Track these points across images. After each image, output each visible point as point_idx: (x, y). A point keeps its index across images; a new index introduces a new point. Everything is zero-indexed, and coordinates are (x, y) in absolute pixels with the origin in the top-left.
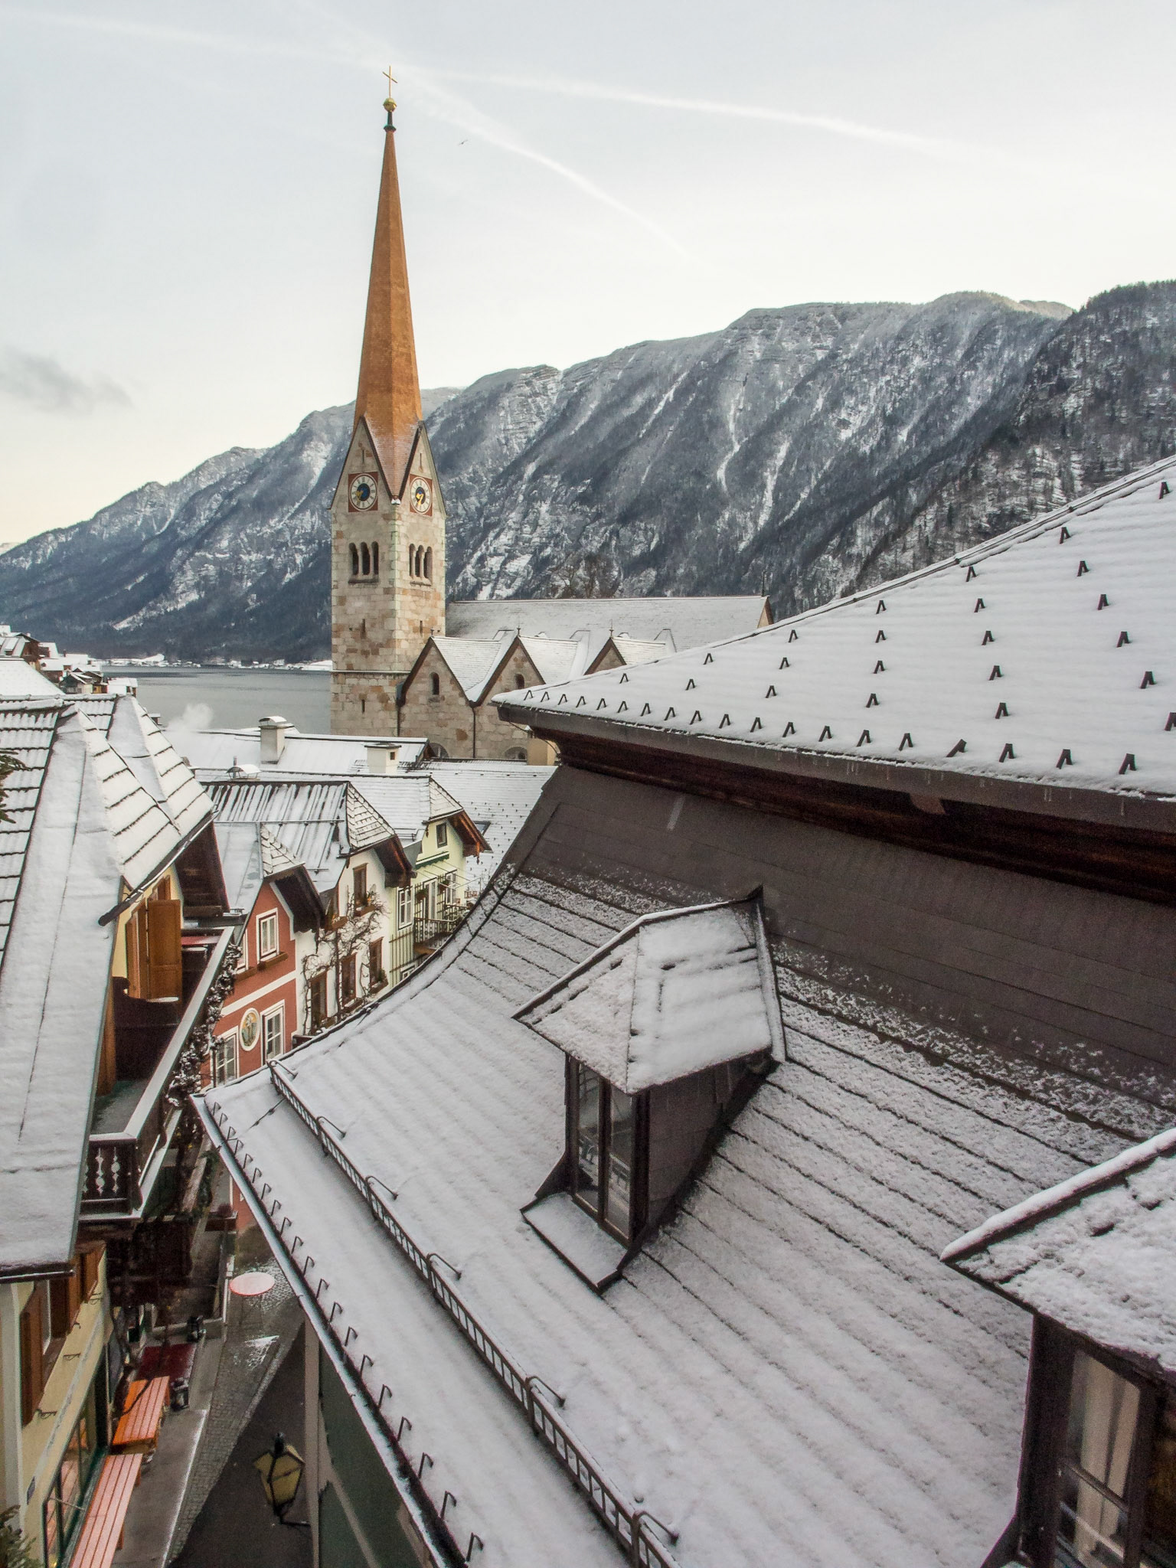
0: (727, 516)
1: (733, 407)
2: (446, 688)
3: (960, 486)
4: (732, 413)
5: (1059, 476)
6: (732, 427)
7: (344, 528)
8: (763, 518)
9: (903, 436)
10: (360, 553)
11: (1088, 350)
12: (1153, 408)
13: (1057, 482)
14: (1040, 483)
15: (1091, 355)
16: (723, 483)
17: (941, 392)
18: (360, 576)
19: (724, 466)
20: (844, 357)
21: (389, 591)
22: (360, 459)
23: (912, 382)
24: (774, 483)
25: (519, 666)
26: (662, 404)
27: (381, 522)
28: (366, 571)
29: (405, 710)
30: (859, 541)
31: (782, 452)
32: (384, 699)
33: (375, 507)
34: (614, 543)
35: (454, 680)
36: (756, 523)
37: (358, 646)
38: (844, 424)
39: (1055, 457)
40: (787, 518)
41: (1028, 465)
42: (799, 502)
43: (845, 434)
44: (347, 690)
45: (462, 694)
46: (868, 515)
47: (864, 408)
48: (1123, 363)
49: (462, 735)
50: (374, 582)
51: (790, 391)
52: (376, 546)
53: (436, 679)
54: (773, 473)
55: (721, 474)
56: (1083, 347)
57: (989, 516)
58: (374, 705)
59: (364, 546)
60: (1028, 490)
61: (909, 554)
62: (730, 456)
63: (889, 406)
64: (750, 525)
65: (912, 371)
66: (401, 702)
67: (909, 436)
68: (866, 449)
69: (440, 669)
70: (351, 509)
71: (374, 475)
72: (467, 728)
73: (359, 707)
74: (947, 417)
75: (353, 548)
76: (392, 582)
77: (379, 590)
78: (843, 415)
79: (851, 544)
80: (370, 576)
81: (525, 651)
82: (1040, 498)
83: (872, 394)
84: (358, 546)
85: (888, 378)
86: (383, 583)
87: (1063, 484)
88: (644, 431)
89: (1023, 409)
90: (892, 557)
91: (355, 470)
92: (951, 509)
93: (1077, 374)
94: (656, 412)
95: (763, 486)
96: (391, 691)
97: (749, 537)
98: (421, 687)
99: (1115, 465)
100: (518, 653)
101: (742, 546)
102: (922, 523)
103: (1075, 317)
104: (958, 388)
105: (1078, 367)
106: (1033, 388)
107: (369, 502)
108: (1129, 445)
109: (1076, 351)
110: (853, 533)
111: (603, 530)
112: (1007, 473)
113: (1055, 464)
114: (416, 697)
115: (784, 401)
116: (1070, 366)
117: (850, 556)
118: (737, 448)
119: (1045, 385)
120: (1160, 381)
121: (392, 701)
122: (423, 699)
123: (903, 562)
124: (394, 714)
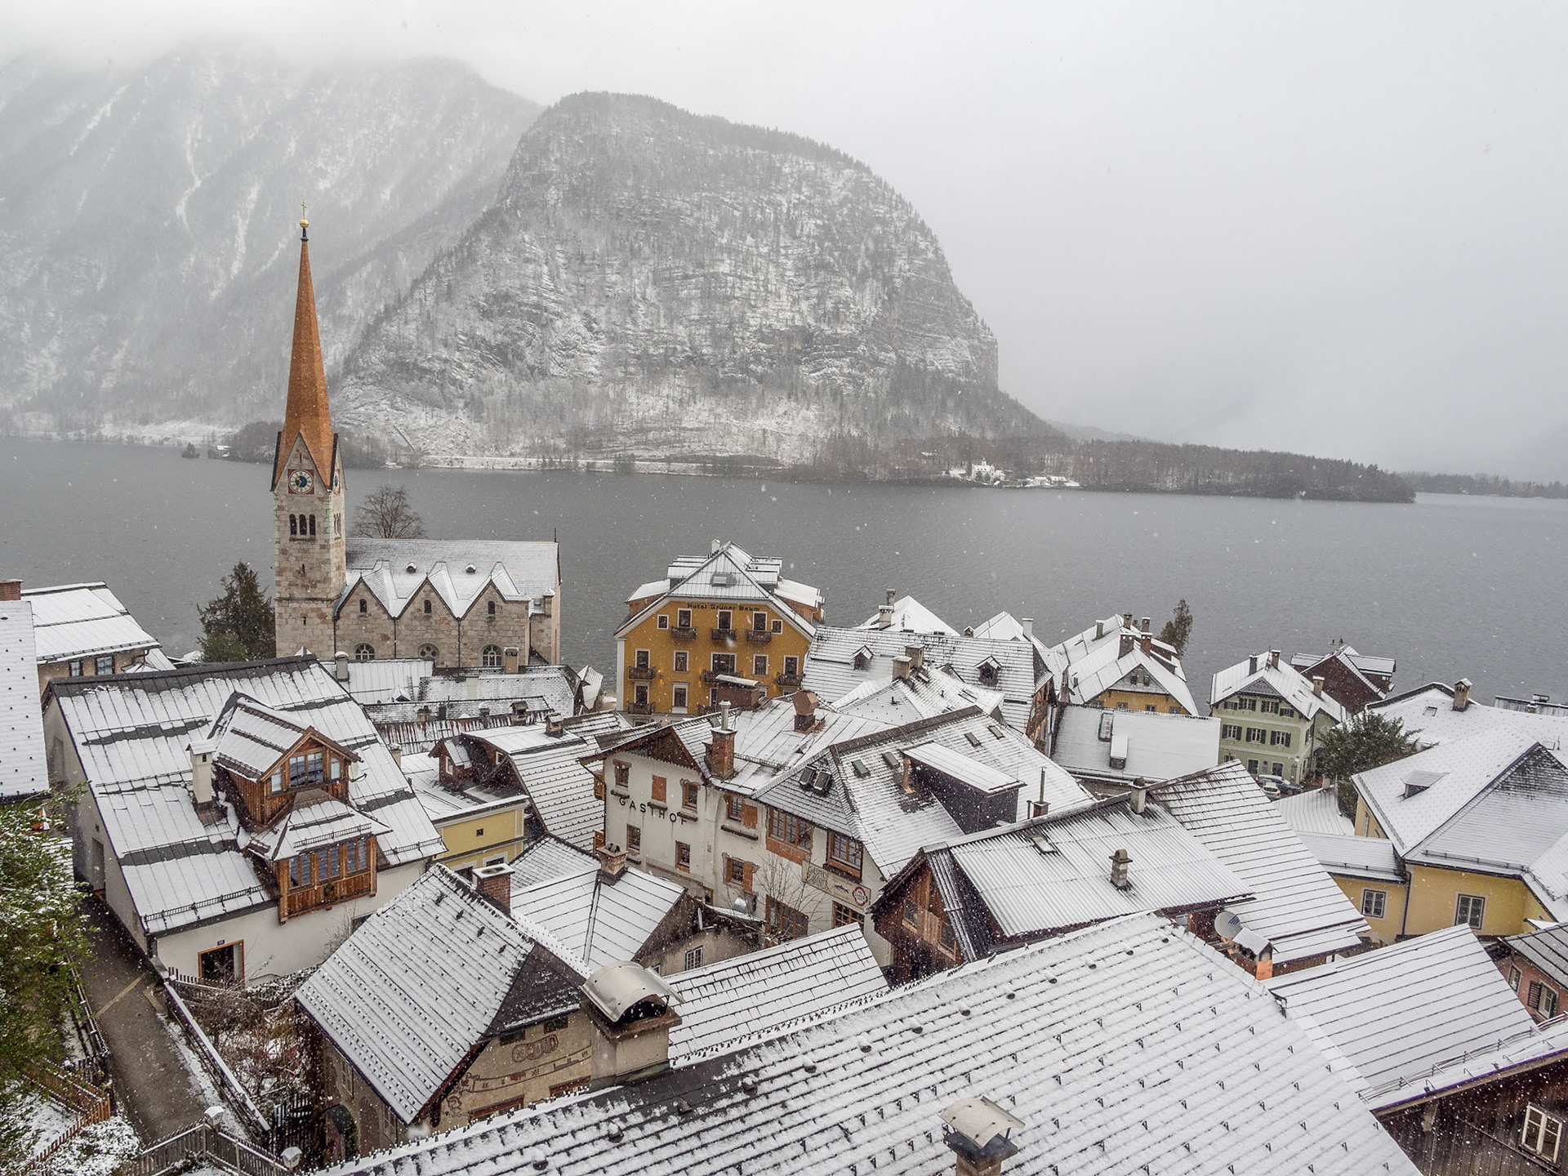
0: (192, 259)
1: (189, 136)
2: (372, 608)
3: (457, 263)
4: (189, 142)
5: (546, 264)
6: (190, 158)
7: (284, 504)
8: (236, 267)
9: (386, 195)
10: (298, 521)
11: (563, 147)
12: (621, 210)
13: (545, 269)
14: (530, 269)
15: (567, 152)
16: (185, 220)
17: (422, 155)
18: (299, 536)
19: (183, 201)
20: (316, 100)
21: (325, 547)
22: (298, 460)
23: (392, 140)
24: (245, 228)
25: (427, 595)
26: (97, 118)
27: (317, 502)
28: (303, 532)
29: (339, 623)
30: (350, 302)
31: (253, 195)
32: (322, 616)
33: (312, 492)
34: (46, 278)
35: (379, 604)
36: (228, 271)
37: (299, 582)
38: (321, 173)
39: (542, 246)
40: (264, 268)
41: (519, 251)
42: (277, 253)
43: (323, 185)
44: (289, 611)
45: (386, 612)
46: (357, 275)
47: (343, 160)
48: (594, 165)
49: (385, 638)
50: (313, 540)
51: (257, 128)
52: (312, 518)
53: (363, 603)
54: (244, 217)
55: (181, 210)
56: (560, 144)
57: (486, 295)
58: (314, 619)
59: (302, 518)
60: (519, 274)
61: (413, 325)
62: (189, 191)
63: (369, 161)
64: (221, 271)
65: (391, 128)
66: (336, 618)
67: (392, 196)
68: (347, 203)
69: (367, 596)
70: (291, 492)
71: (311, 472)
72: (389, 633)
73: (300, 622)
74: (430, 182)
75: (292, 518)
76: (327, 541)
77: (317, 547)
78: (320, 164)
79: (341, 304)
80: (308, 536)
81: (432, 587)
82: (531, 282)
83: (350, 145)
84: (297, 516)
85: (366, 132)
86: (320, 542)
87: (550, 271)
88: (76, 148)
89: (509, 193)
90: (395, 329)
91: (293, 466)
92: (449, 286)
93: (555, 169)
94: (90, 127)
95: (234, 231)
96: (329, 611)
97: (221, 285)
98: (353, 608)
99: (593, 259)
100: (427, 587)
101: (214, 294)
102: (422, 297)
103: (549, 112)
104: (438, 154)
105: (556, 162)
106: (517, 174)
107: (307, 488)
108: (604, 241)
109: (553, 146)
110: (343, 292)
111: (29, 261)
112: (499, 255)
113: (541, 252)
114: (348, 615)
115: (251, 137)
116: (549, 159)
117: (342, 317)
118: (198, 183)
119: (528, 173)
120: (626, 186)
121: (330, 618)
122: (354, 616)
123: (406, 334)
124: (332, 626)
